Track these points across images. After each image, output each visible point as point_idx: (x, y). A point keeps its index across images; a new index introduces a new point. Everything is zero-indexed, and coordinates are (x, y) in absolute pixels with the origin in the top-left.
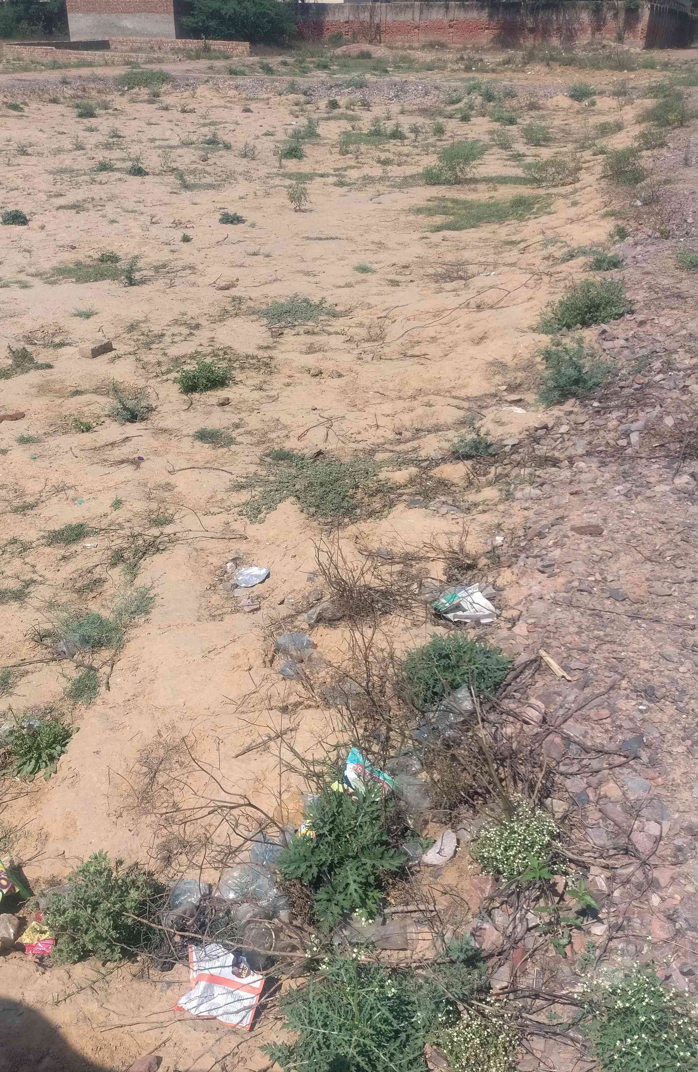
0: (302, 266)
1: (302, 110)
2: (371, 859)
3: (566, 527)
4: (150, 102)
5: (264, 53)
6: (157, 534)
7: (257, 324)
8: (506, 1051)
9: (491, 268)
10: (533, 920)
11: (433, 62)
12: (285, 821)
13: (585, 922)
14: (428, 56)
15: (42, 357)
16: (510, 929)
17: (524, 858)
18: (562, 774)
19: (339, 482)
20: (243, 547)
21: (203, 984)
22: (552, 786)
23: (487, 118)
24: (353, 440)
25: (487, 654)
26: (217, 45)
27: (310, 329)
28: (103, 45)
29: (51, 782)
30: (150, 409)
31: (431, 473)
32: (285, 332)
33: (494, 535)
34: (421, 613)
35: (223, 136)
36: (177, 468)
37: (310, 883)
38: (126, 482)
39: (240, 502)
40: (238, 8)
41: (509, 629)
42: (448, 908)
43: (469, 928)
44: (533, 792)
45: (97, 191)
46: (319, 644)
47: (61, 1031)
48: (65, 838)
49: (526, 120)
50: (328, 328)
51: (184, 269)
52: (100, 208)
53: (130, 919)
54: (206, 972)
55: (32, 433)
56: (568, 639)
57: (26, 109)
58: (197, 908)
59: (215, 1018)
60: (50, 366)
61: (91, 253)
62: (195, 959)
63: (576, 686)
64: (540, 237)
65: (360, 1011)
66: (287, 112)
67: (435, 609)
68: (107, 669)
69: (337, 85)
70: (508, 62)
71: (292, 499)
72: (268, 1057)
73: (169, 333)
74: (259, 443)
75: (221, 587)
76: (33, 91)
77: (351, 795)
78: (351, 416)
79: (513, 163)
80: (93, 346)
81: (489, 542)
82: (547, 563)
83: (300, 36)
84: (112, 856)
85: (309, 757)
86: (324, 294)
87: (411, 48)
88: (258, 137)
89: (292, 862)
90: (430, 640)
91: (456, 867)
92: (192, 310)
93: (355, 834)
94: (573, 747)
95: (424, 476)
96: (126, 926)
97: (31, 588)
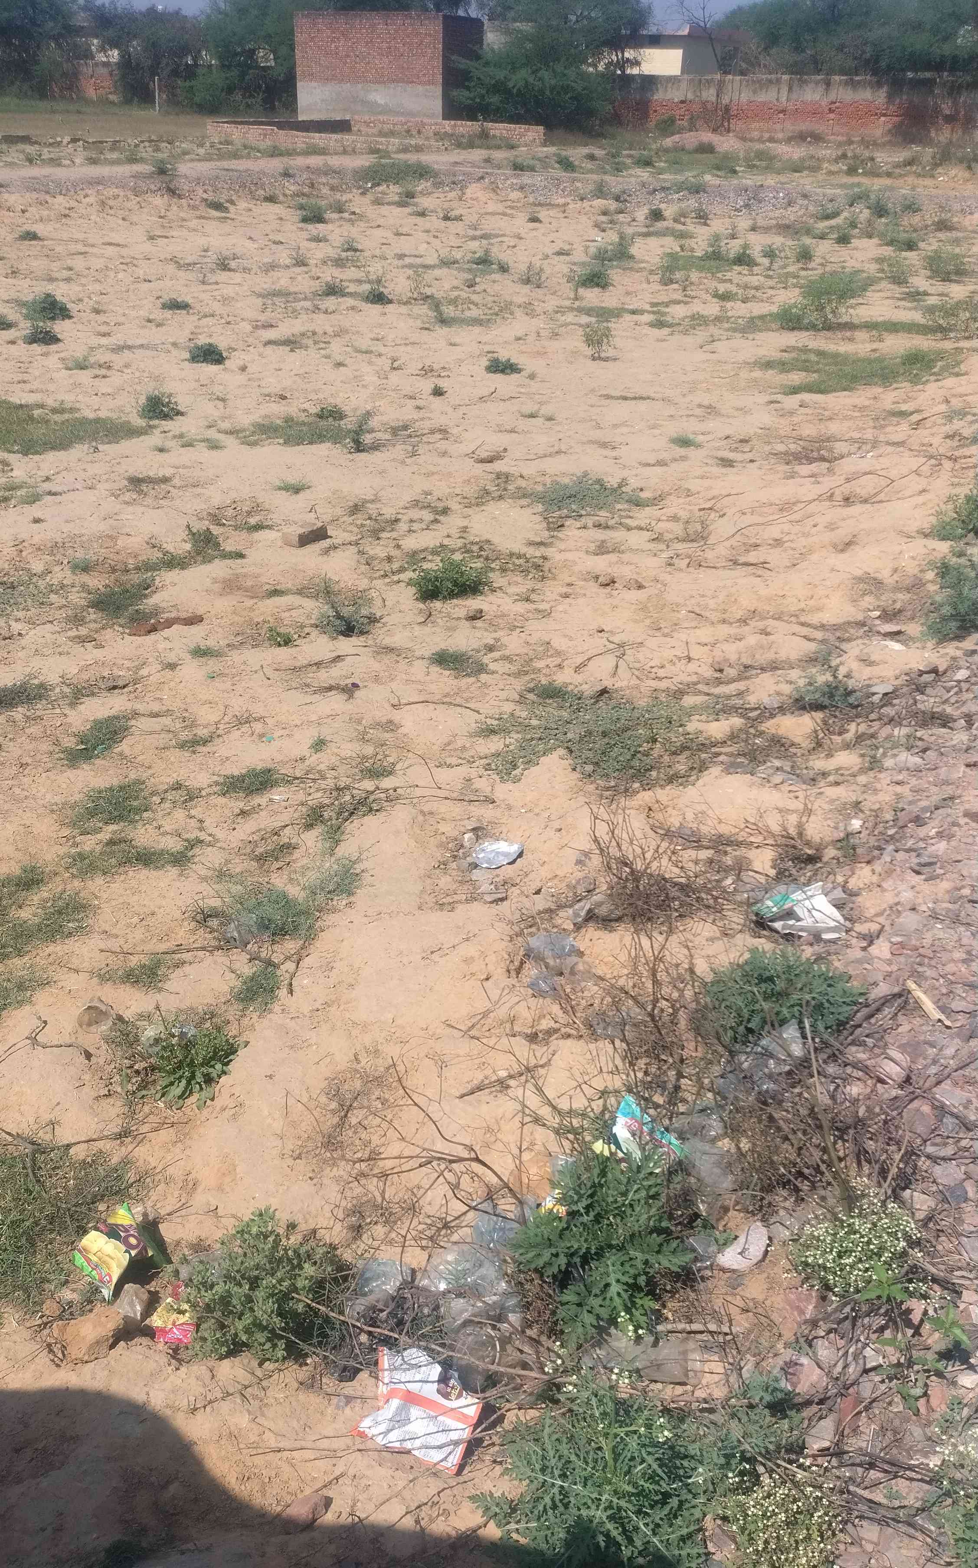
0: (597, 435)
1: (611, 222)
2: (643, 1252)
3: (956, 811)
4: (401, 204)
5: (564, 143)
6: (372, 789)
7: (529, 511)
8: (822, 1536)
9: (869, 447)
10: (872, 1357)
11: (802, 159)
12: (525, 1190)
13: (950, 1368)
14: (797, 152)
15: (232, 542)
16: (839, 1368)
17: (867, 1270)
18: (928, 1157)
19: (629, 733)
20: (487, 813)
21: (395, 1403)
22: (914, 1173)
23: (875, 241)
24: (653, 675)
25: (830, 981)
26: (499, 129)
27: (602, 520)
28: (342, 126)
29: (205, 1112)
30: (373, 620)
31: (763, 727)
32: (567, 523)
33: (849, 817)
34: (736, 918)
35: (498, 253)
36: (403, 701)
37: (554, 1276)
38: (333, 716)
39: (487, 751)
40: (531, 80)
41: (864, 949)
42: (750, 1332)
43: (780, 1362)
44: (885, 1179)
45: (321, 323)
46: (587, 952)
47: (196, 1449)
48: (220, 1188)
49: (931, 245)
50: (628, 521)
51: (432, 432)
52: (323, 345)
53: (301, 1303)
54: (402, 1386)
55: (211, 643)
56: (950, 968)
57: (232, 208)
58: (393, 1298)
59: (408, 1452)
60: (241, 556)
61: (306, 406)
62: (386, 1366)
63: (958, 1035)
64: (943, 407)
65: (615, 1460)
66: (590, 223)
67: (757, 914)
68: (290, 966)
69: (663, 189)
70: (910, 163)
71: (562, 752)
72: (480, 1512)
73: (405, 518)
74: (519, 674)
75: (454, 865)
76: (243, 186)
77: (622, 1160)
78: (652, 643)
79: (909, 305)
80: (301, 531)
81: (841, 826)
82: (924, 859)
83: (616, 120)
84: (283, 1217)
85: (564, 1105)
86: (625, 473)
87: (771, 140)
88: (547, 257)
89: (532, 1246)
90: (747, 956)
91: (765, 1275)
92: (440, 489)
93: (622, 1215)
94: (949, 1121)
95: (752, 731)
96: (295, 1314)
97: (197, 851)
